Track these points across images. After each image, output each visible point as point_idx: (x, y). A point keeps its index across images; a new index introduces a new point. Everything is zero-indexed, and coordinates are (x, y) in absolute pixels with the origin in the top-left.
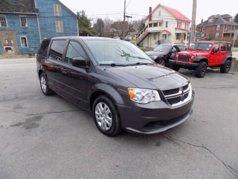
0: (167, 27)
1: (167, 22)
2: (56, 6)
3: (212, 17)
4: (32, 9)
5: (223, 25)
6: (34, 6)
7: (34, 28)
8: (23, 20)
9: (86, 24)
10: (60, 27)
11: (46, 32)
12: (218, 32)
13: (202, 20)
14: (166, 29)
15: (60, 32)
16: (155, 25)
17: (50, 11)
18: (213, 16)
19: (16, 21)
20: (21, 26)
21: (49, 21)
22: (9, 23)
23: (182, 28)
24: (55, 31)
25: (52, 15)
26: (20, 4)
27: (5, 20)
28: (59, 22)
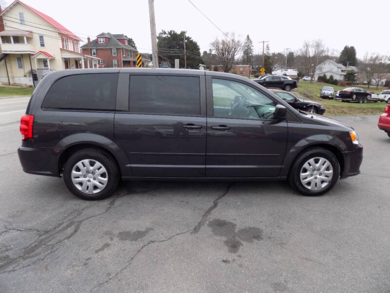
0: (42, 45)
1: (41, 38)
3: (102, 36)
5: (120, 49)
12: (115, 58)
13: (89, 39)
14: (43, 49)
16: (18, 39)
18: (103, 34)
23: (70, 50)
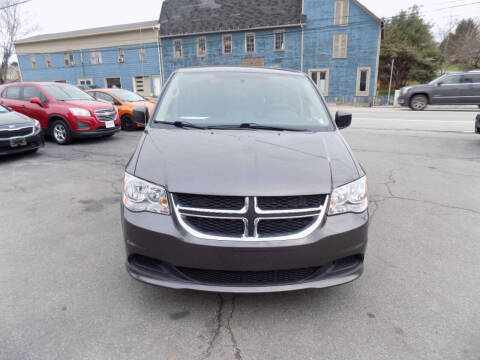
2: (339, 5)
4: (296, 16)
6: (300, 11)
7: (293, 52)
8: (279, 38)
9: (417, 36)
10: (340, 47)
11: (313, 57)
15: (339, 56)
17: (326, 16)
19: (268, 41)
20: (274, 49)
21: (322, 36)
22: (259, 44)
24: (330, 56)
25: (329, 23)
26: (278, 11)
27: (253, 41)
28: (340, 36)
